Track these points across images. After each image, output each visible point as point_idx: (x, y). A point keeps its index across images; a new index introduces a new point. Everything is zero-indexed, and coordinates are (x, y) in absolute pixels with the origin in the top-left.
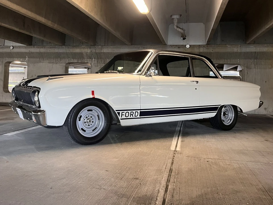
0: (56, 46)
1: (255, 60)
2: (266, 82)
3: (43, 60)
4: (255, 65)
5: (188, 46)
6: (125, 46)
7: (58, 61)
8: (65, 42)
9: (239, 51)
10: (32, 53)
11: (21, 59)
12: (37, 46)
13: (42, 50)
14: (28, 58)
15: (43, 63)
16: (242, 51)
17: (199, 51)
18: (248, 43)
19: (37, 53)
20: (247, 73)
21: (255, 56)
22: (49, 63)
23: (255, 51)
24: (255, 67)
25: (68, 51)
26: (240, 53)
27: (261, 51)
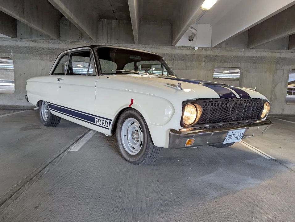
0: (51, 41)
1: (254, 64)
2: (261, 84)
3: (34, 56)
4: (253, 69)
5: (196, 48)
6: (132, 45)
7: (52, 58)
8: (60, 37)
9: (242, 55)
10: (19, 47)
11: (4, 54)
12: (25, 39)
13: (33, 44)
14: (13, 53)
15: (33, 59)
16: (245, 56)
17: (206, 54)
18: (251, 47)
19: (25, 47)
20: (246, 76)
21: (256, 60)
22: (41, 60)
23: (256, 56)
24: (253, 71)
25: (65, 47)
26: (243, 57)
27: (261, 56)
